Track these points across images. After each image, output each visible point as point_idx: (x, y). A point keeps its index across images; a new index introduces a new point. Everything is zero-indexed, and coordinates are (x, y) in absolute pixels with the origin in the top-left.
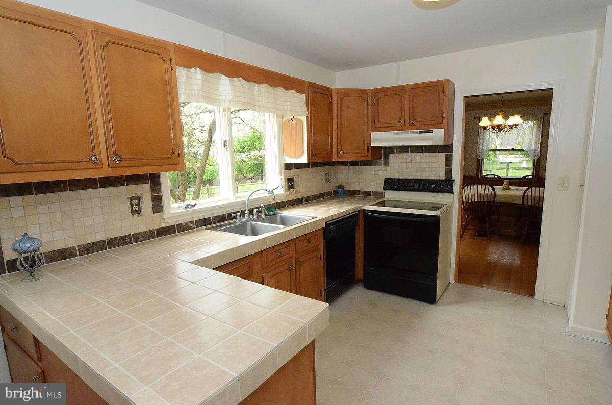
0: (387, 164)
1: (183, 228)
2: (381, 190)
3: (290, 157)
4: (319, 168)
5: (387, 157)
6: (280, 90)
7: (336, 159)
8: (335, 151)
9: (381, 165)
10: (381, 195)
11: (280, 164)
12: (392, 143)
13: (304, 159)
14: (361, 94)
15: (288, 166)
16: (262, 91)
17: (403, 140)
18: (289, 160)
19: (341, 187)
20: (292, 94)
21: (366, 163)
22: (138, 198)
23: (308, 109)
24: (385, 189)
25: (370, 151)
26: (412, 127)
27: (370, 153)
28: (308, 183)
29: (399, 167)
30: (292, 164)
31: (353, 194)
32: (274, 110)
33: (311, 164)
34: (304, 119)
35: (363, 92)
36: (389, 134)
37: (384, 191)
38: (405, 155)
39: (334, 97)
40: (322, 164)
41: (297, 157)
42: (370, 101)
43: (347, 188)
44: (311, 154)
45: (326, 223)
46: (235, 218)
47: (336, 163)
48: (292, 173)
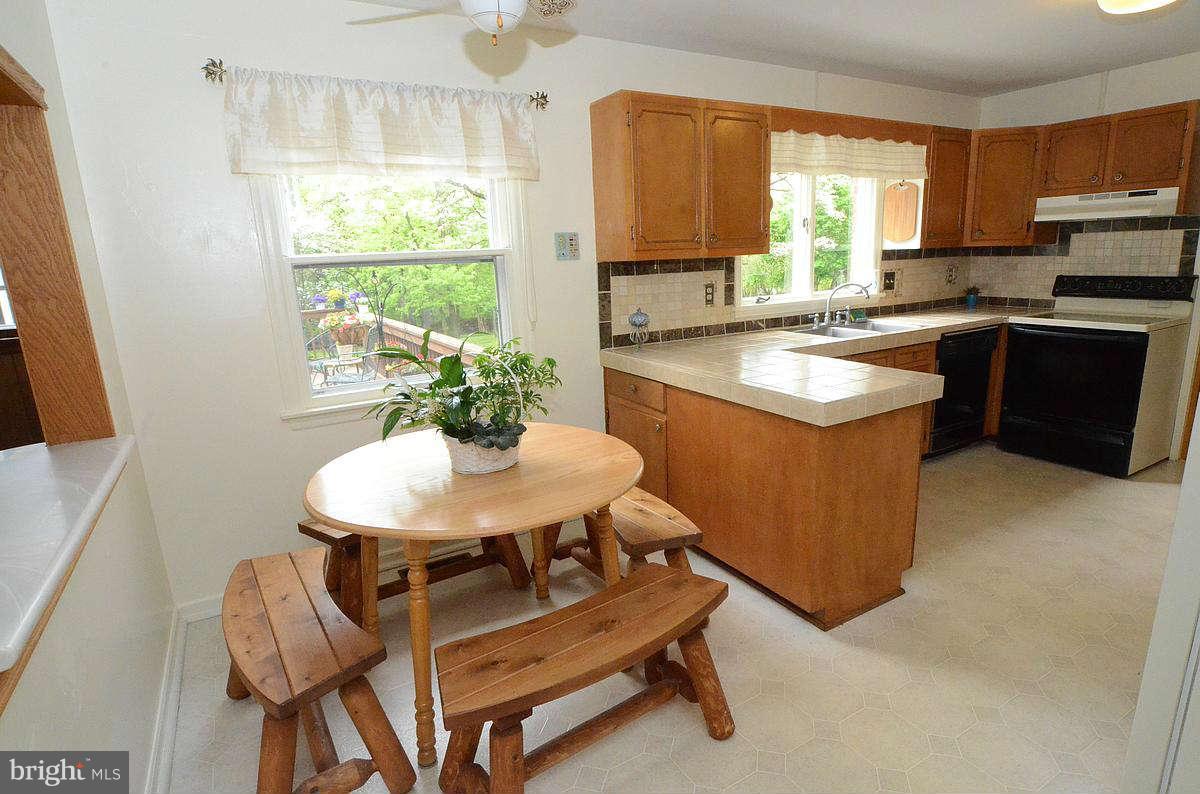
0: (1065, 252)
1: (752, 327)
2: (1048, 296)
3: (894, 240)
4: (936, 260)
5: (1065, 240)
6: (889, 145)
7: (967, 243)
8: (967, 231)
9: (1053, 254)
10: (1049, 304)
11: (876, 251)
12: (1075, 215)
13: (915, 244)
14: (1026, 136)
15: (887, 255)
16: (866, 147)
17: (1100, 209)
18: (890, 246)
19: (974, 291)
20: (908, 147)
21: (1024, 251)
22: (712, 286)
23: (928, 169)
24: (1055, 294)
25: (1032, 229)
26: (1115, 187)
27: (1032, 234)
28: (917, 281)
29: (1087, 256)
30: (893, 251)
31: (995, 303)
32: (879, 172)
33: (925, 252)
34: (921, 183)
35: (1029, 132)
36: (1072, 200)
37: (1053, 298)
38: (1102, 235)
39: (974, 144)
40: (943, 252)
41: (903, 240)
42: (1040, 146)
43: (984, 293)
44: (927, 234)
45: (942, 335)
46: (812, 321)
47: (966, 252)
48: (892, 265)
